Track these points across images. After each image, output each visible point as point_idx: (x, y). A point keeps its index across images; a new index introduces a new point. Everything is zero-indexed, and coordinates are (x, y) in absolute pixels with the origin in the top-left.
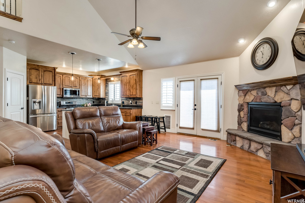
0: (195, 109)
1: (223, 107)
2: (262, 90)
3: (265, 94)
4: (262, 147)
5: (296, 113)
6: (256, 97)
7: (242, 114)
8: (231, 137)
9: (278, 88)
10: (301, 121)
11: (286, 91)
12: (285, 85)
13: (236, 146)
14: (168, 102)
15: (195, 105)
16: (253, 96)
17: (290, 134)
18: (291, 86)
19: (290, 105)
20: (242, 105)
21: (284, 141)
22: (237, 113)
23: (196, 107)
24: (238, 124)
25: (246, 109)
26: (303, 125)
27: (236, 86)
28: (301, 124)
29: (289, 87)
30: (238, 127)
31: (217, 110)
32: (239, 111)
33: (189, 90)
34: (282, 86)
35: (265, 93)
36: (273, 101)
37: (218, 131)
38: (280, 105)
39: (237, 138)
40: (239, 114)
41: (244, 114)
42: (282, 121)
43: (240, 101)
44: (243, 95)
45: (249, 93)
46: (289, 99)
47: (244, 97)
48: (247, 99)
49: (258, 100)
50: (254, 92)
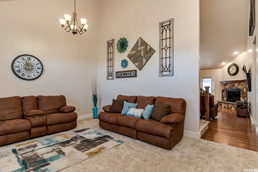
1: (214, 91)
4: (233, 106)
5: (245, 92)
8: (219, 104)
11: (242, 85)
12: (241, 83)
13: (222, 107)
20: (224, 90)
22: (221, 94)
24: (222, 98)
25: (225, 92)
26: (248, 97)
27: (220, 82)
29: (243, 83)
30: (222, 100)
32: (222, 92)
34: (240, 83)
38: (240, 90)
39: (222, 104)
40: (222, 94)
41: (225, 94)
42: (241, 96)
43: (222, 88)
44: (224, 85)
45: (227, 85)
46: (243, 87)
47: (224, 87)
48: (226, 87)
49: (231, 88)
50: (229, 84)
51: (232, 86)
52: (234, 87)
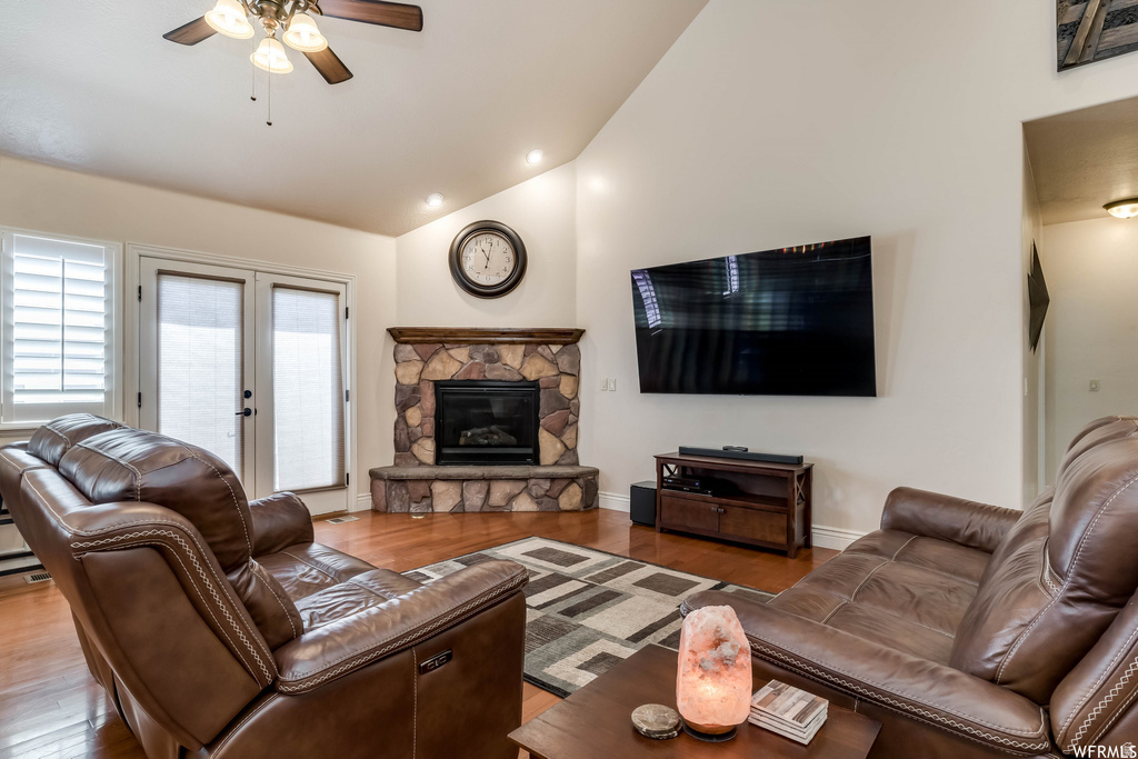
0: (247, 413)
2: (487, 348)
3: (492, 359)
4: (527, 487)
5: (570, 400)
6: (465, 367)
7: (414, 416)
8: (408, 492)
9: (530, 347)
10: (578, 416)
11: (550, 357)
12: (547, 343)
13: (433, 512)
14: (71, 381)
15: (247, 394)
16: (457, 363)
17: (559, 446)
18: (560, 347)
19: (558, 386)
20: (415, 390)
21: (546, 463)
22: (392, 415)
23: (249, 403)
24: (397, 448)
25: (429, 402)
26: (580, 424)
27: (389, 330)
28: (577, 421)
29: (555, 349)
30: (396, 457)
31: (336, 410)
32: (402, 406)
33: (216, 324)
34: (539, 344)
35: (496, 356)
36: (517, 377)
37: (342, 483)
38: (535, 384)
39: (438, 487)
40: (402, 417)
41: (424, 416)
42: (542, 422)
43: (403, 376)
44: (418, 358)
45: (443, 355)
46: (555, 373)
47: (420, 365)
48: (434, 371)
49: (474, 376)
50: (461, 354)
51: (477, 363)
52: (494, 373)
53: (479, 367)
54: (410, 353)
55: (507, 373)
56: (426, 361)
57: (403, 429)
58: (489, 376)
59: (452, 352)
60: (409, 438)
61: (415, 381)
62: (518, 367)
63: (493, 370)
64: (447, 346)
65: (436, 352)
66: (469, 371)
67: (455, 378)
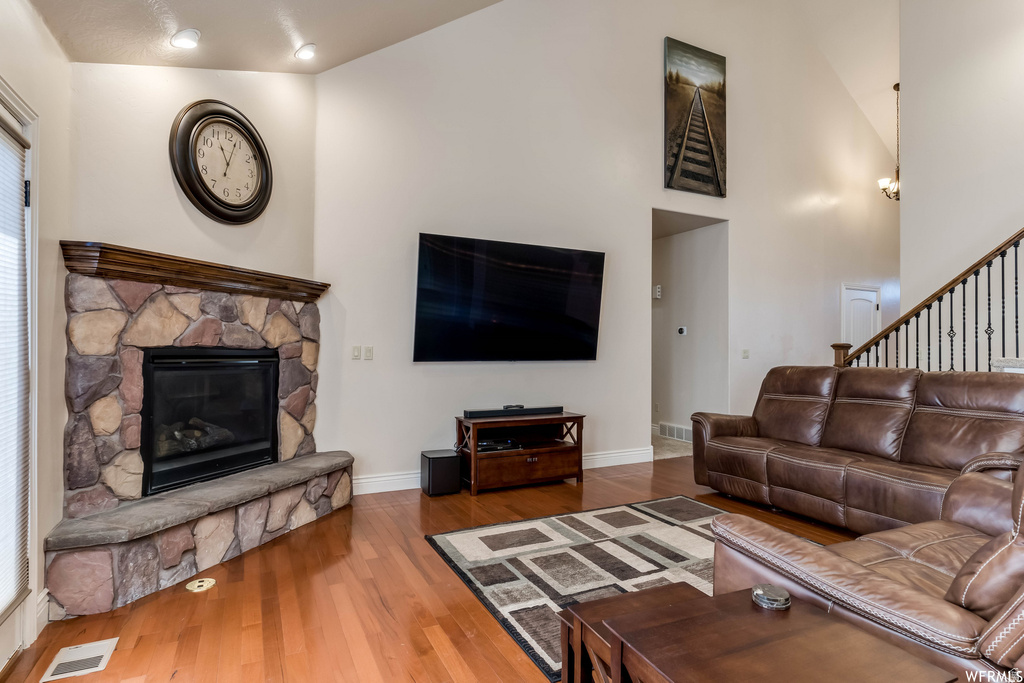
2: (224, 298)
3: (230, 315)
5: (310, 372)
6: (193, 325)
7: (109, 412)
8: (156, 555)
9: (273, 302)
10: (316, 392)
11: (293, 316)
12: (290, 299)
16: (183, 319)
17: (299, 431)
18: (303, 304)
19: (300, 355)
25: (135, 388)
28: (315, 398)
29: (298, 306)
32: (79, 403)
34: (283, 300)
35: (235, 312)
36: (261, 344)
40: (79, 421)
41: (124, 413)
42: (282, 403)
43: (86, 339)
44: (116, 305)
45: (162, 303)
46: (297, 338)
47: (120, 320)
48: (147, 330)
49: (208, 341)
50: (188, 302)
51: (213, 321)
52: (233, 337)
53: (214, 326)
54: (100, 294)
55: (250, 337)
56: (131, 310)
57: (86, 443)
58: (228, 341)
59: (176, 299)
60: (98, 458)
61: (110, 348)
62: (260, 329)
63: (231, 332)
64: (169, 288)
65: (151, 298)
66: (200, 333)
67: (177, 344)
